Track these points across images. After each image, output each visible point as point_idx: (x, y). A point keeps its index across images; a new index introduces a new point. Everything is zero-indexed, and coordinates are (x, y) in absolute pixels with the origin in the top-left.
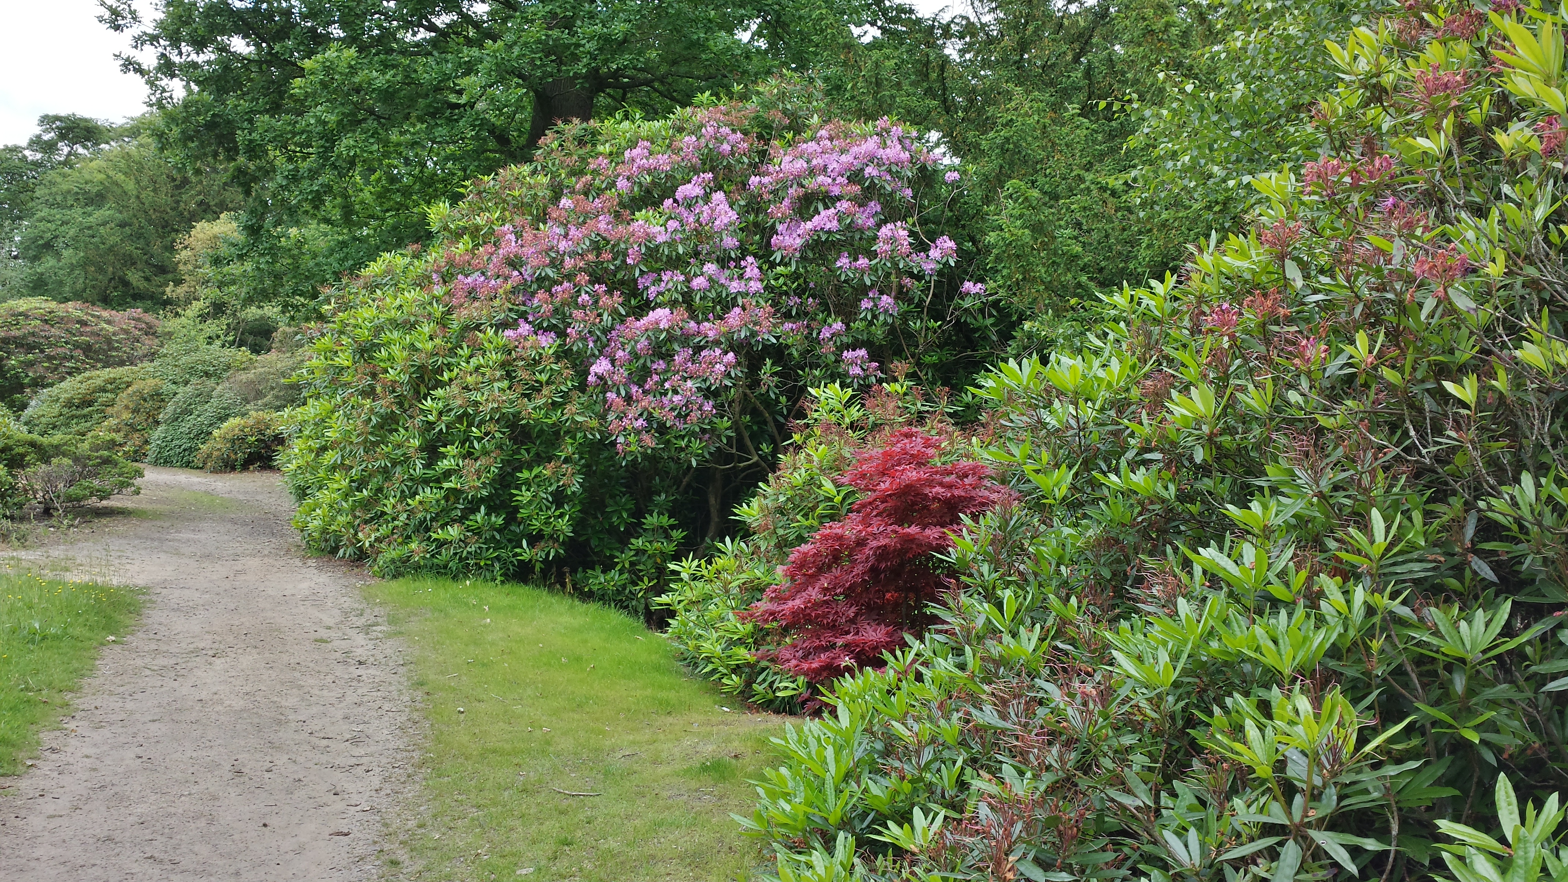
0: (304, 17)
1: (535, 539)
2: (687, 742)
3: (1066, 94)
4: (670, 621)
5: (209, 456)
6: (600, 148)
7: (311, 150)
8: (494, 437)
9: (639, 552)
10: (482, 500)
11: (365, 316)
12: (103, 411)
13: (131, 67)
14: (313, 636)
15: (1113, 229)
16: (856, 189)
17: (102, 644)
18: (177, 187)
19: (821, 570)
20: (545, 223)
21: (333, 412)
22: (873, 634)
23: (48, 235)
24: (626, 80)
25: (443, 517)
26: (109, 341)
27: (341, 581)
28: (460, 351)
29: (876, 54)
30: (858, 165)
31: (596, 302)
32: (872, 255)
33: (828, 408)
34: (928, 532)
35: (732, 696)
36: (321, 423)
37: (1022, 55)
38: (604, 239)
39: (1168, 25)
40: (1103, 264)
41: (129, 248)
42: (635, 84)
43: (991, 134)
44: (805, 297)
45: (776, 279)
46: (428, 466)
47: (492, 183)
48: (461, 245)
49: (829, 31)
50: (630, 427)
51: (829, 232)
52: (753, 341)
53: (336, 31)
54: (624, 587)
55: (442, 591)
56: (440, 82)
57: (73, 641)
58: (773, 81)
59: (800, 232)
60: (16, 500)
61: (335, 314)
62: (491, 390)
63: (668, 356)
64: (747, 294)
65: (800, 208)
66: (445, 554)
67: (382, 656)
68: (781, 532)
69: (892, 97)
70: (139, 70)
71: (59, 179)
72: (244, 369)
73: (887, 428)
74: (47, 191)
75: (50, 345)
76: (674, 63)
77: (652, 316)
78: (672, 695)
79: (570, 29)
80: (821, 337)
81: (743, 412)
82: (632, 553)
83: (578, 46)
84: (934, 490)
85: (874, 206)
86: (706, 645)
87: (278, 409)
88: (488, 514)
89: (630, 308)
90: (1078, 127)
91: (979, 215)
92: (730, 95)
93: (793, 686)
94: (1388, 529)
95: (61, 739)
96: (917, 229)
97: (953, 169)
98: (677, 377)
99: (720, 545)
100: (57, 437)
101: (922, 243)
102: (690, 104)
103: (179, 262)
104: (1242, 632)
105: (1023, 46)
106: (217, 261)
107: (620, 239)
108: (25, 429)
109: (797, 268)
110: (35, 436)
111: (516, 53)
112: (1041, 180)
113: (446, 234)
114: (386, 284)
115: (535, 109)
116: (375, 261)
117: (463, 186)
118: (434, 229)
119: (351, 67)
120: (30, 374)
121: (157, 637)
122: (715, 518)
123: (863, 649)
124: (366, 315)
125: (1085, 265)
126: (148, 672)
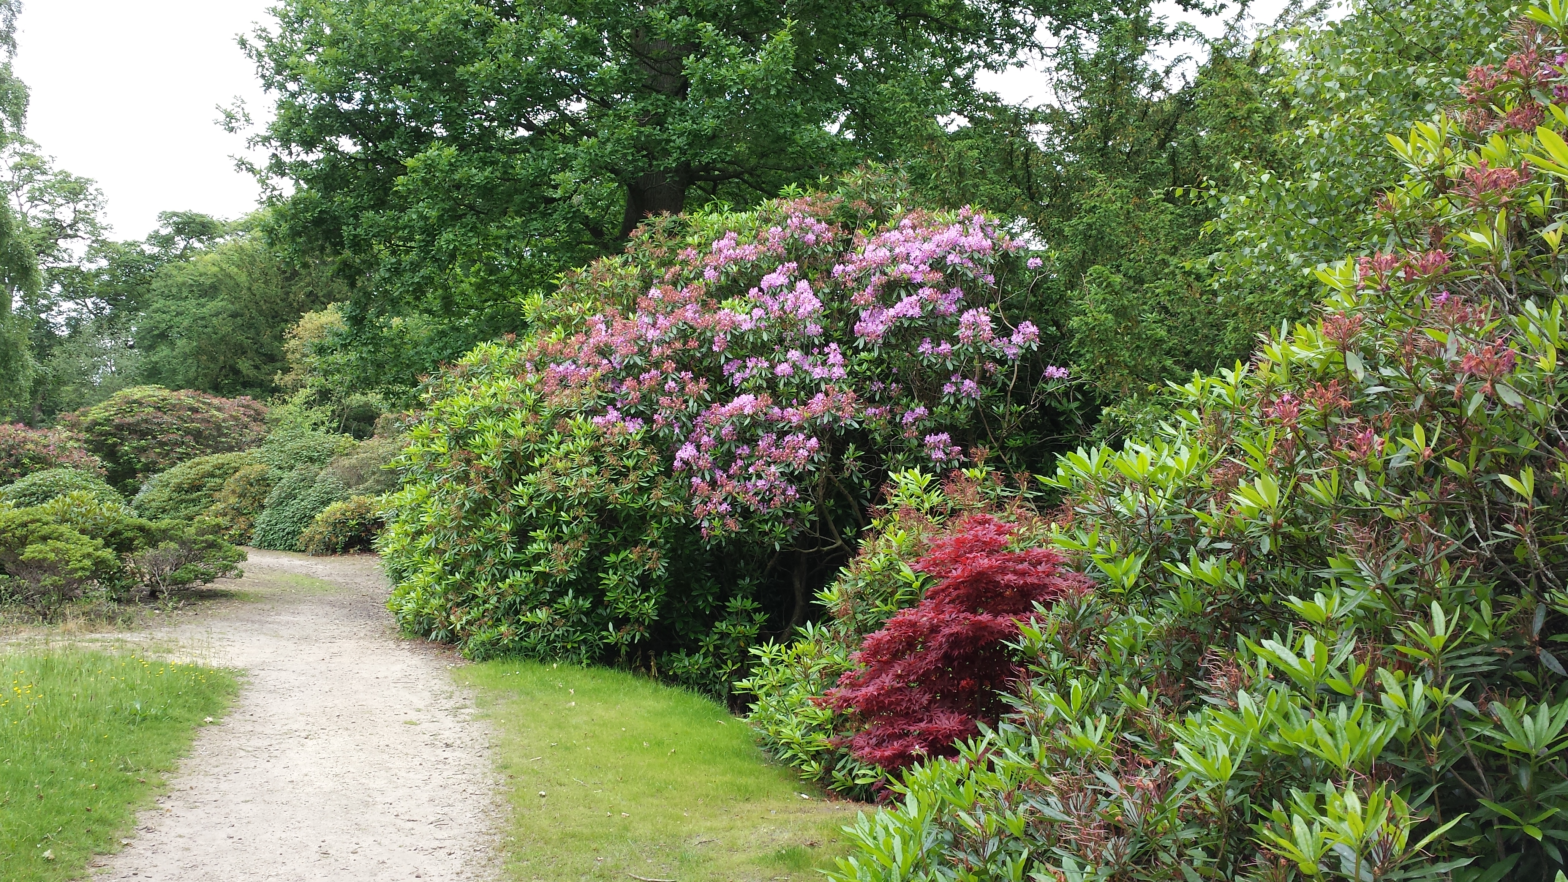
0: (408, 117)
1: (621, 623)
2: (764, 829)
3: (1151, 179)
4: (751, 706)
5: (311, 539)
6: (689, 240)
7: (413, 244)
8: (581, 522)
9: (723, 635)
10: (570, 583)
11: (462, 402)
12: (210, 496)
13: (243, 167)
14: (403, 718)
15: (1199, 312)
16: (938, 276)
17: (200, 725)
18: (288, 279)
19: (896, 656)
20: (634, 312)
21: (428, 497)
22: (946, 722)
23: (163, 326)
24: (717, 173)
25: (532, 600)
26: (219, 428)
27: (432, 664)
28: (550, 438)
29: (959, 145)
30: (940, 252)
31: (683, 388)
32: (954, 340)
33: (908, 493)
34: (1000, 619)
35: (812, 783)
36: (417, 508)
37: (1106, 143)
38: (691, 327)
39: (1250, 112)
40: (1189, 347)
41: (240, 337)
42: (725, 176)
43: (1074, 221)
44: (888, 382)
45: (860, 365)
46: (518, 550)
47: (585, 274)
48: (553, 335)
49: (912, 123)
50: (714, 512)
51: (912, 318)
52: (836, 426)
53: (439, 130)
54: (708, 670)
55: (529, 674)
56: (536, 177)
57: (172, 722)
58: (858, 173)
59: (882, 318)
60: (124, 583)
61: (432, 402)
62: (580, 475)
63: (752, 442)
64: (831, 380)
65: (883, 296)
66: (534, 637)
67: (468, 739)
68: (860, 617)
69: (976, 186)
70: (251, 170)
71: (175, 273)
72: (347, 455)
73: (966, 513)
74: (163, 283)
75: (162, 432)
76: (763, 155)
77: (737, 402)
78: (751, 781)
79: (662, 126)
80: (904, 421)
81: (827, 496)
82: (716, 637)
83: (668, 141)
84: (1006, 578)
85: (956, 293)
86: (786, 731)
87: (379, 493)
88: (575, 597)
89: (716, 394)
90: (1162, 212)
91: (1063, 300)
92: (816, 187)
93: (870, 773)
94: (1448, 623)
95: (156, 819)
96: (1000, 314)
97: (1037, 255)
98: (761, 462)
99: (801, 630)
100: (165, 522)
101: (1005, 328)
102: (776, 196)
103: (287, 351)
104: (1301, 726)
105: (1107, 134)
106: (321, 351)
107: (706, 327)
108: (135, 513)
109: (880, 354)
110: (144, 521)
111: (609, 149)
112: (1125, 264)
113: (540, 324)
114: (481, 373)
115: (628, 202)
116: (472, 351)
117: (558, 278)
118: (529, 320)
119: (451, 164)
120: (143, 460)
121: (253, 718)
122: (800, 602)
123: (936, 738)
124: (462, 404)
125: (1171, 349)
126: (242, 753)
